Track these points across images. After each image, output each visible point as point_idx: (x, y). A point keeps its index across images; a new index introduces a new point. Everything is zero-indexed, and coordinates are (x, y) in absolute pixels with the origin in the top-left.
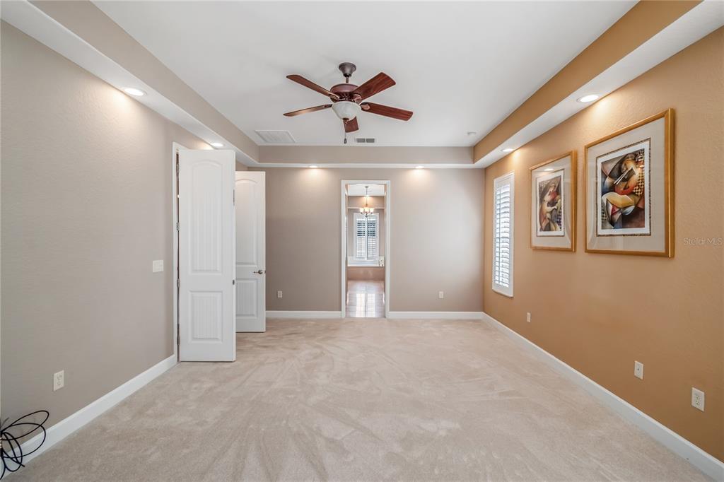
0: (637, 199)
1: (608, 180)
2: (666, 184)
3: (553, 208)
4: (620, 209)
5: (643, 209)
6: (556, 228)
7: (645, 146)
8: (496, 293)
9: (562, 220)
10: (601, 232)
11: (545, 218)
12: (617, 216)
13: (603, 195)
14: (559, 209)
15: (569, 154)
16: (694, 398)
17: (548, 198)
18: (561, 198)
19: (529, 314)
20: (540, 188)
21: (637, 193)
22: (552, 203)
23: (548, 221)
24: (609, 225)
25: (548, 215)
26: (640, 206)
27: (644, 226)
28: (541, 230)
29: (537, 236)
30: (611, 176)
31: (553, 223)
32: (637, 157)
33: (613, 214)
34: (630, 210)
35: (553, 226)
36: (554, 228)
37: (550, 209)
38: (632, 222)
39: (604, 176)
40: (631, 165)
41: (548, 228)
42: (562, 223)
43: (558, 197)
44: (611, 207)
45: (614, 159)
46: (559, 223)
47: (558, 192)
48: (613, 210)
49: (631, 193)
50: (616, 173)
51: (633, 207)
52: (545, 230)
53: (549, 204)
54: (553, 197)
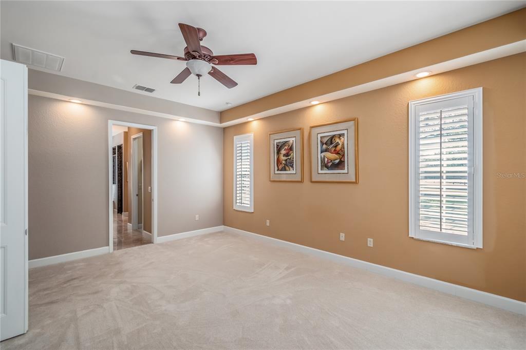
0: (341, 156)
1: (324, 146)
2: (355, 151)
3: (287, 158)
4: (332, 161)
5: (344, 161)
6: (289, 169)
7: (345, 132)
8: (237, 211)
9: (294, 165)
10: (320, 172)
11: (281, 163)
12: (330, 164)
13: (321, 153)
14: (292, 159)
15: (300, 129)
16: (369, 242)
17: (283, 152)
18: (293, 153)
19: (268, 221)
20: (278, 146)
21: (341, 153)
22: (287, 155)
23: (284, 165)
24: (325, 168)
25: (284, 162)
26: (342, 160)
27: (344, 169)
28: (278, 170)
29: (275, 174)
30: (326, 144)
31: (288, 166)
32: (340, 136)
33: (328, 163)
34: (337, 161)
35: (287, 168)
36: (288, 169)
37: (285, 158)
38: (338, 167)
39: (322, 143)
40: (337, 140)
41: (284, 169)
42: (294, 167)
43: (291, 152)
44: (326, 159)
45: (328, 136)
46: (292, 166)
47: (291, 149)
48: (327, 161)
49: (338, 153)
50: (329, 142)
51: (339, 160)
52: (281, 170)
53: (284, 155)
54: (287, 151)
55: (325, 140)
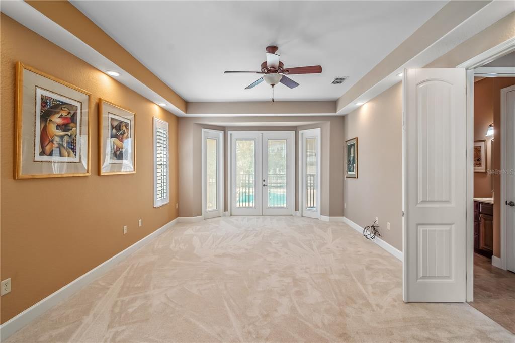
1: (114, 131)
3: (64, 133)
4: (120, 149)
6: (69, 153)
9: (78, 148)
11: (51, 142)
12: (118, 153)
13: (111, 137)
14: (73, 136)
17: (56, 119)
18: (76, 127)
22: (65, 127)
23: (57, 145)
25: (57, 140)
28: (42, 153)
30: (116, 128)
31: (65, 149)
33: (116, 151)
35: (64, 152)
36: (66, 154)
40: (124, 128)
43: (72, 125)
45: (117, 120)
46: (73, 150)
47: (72, 119)
48: (116, 148)
50: (118, 128)
52: (50, 155)
53: (59, 127)
54: (65, 122)
55: (115, 124)
